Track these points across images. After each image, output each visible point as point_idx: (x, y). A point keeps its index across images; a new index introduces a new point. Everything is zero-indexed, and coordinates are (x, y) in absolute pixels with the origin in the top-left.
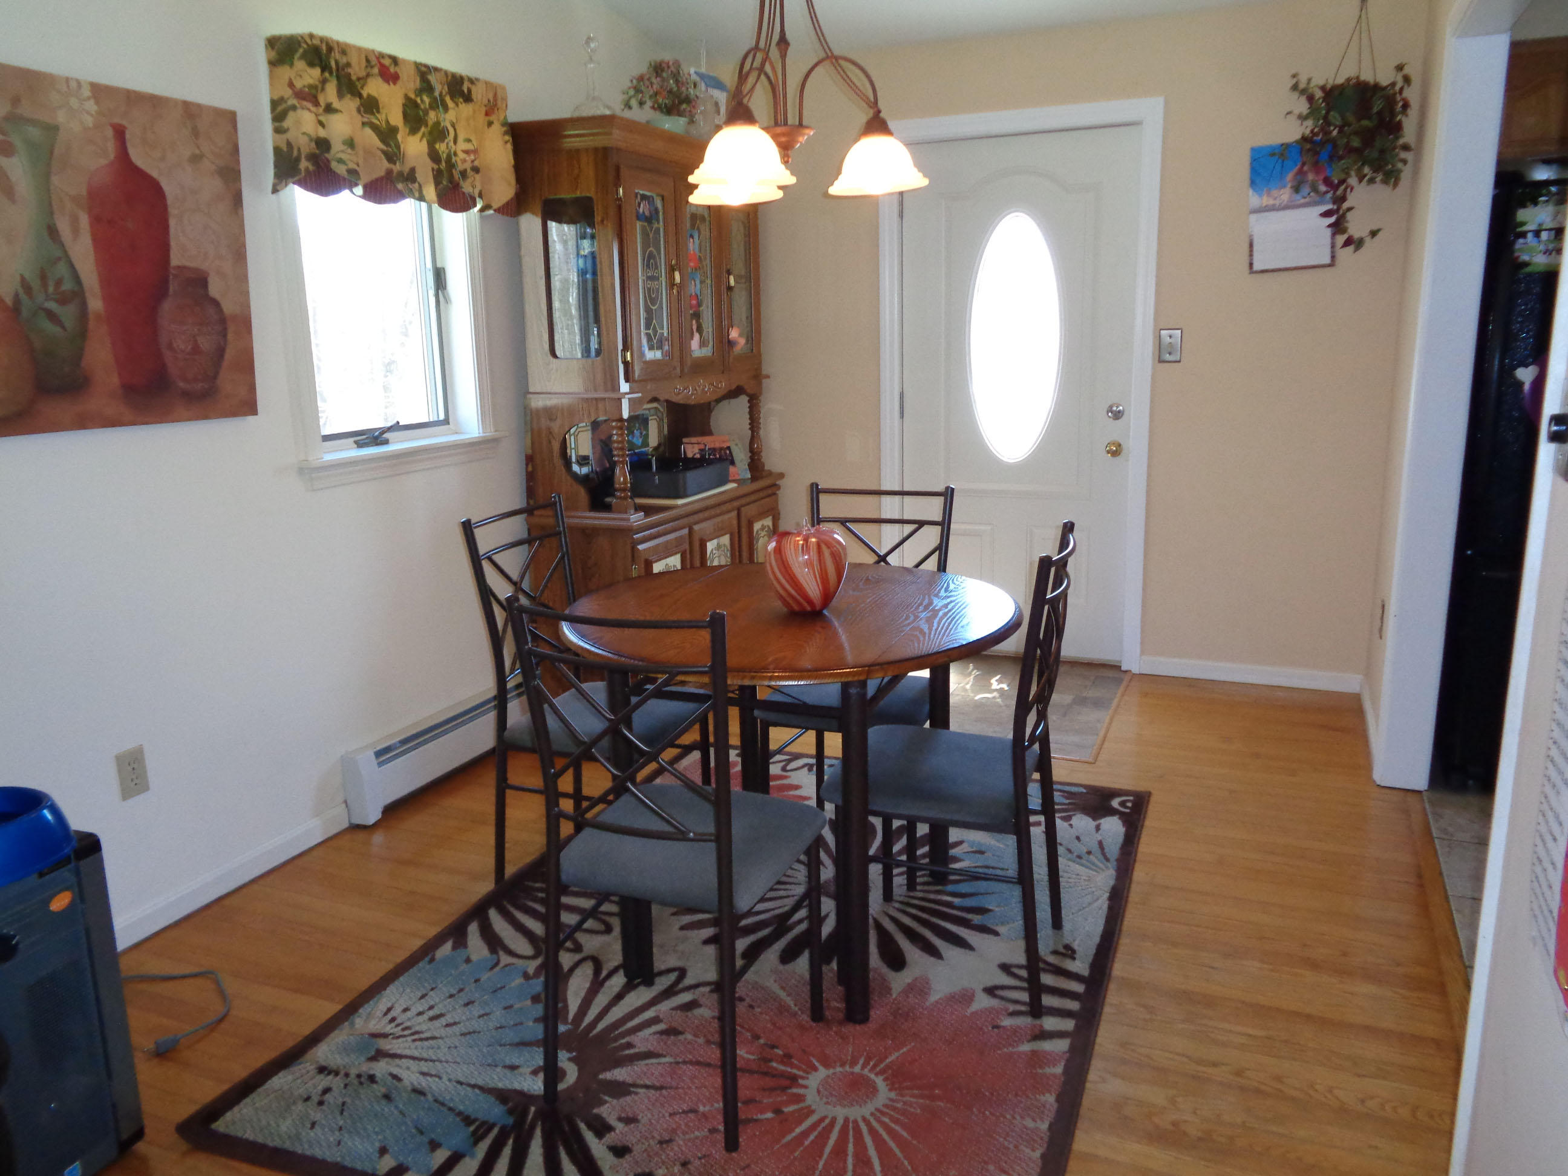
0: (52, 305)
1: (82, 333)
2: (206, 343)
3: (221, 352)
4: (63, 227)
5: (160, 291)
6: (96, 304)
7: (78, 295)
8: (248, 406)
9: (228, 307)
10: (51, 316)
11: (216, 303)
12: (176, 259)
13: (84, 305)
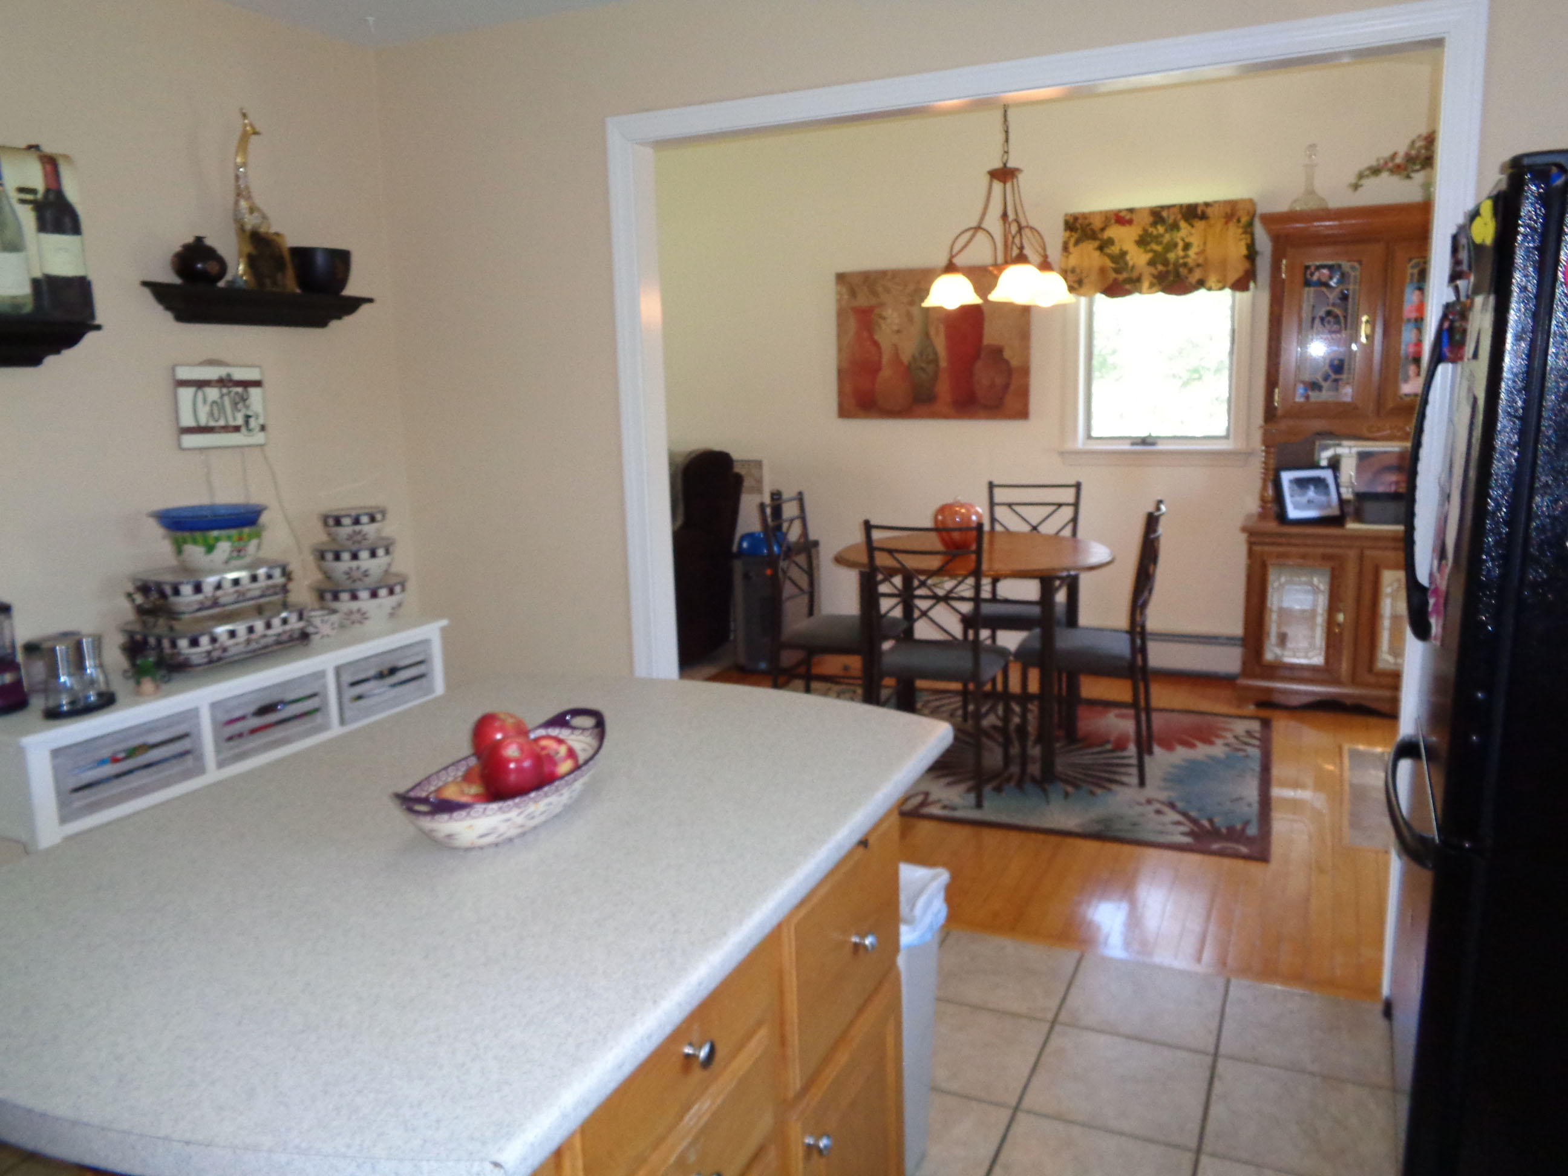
0: (924, 365)
1: (936, 377)
2: (999, 381)
3: (1007, 386)
4: (932, 332)
5: (976, 356)
6: (943, 364)
7: (935, 361)
8: (1023, 414)
9: (1015, 363)
10: (923, 369)
11: (1007, 362)
12: (986, 341)
13: (937, 365)
